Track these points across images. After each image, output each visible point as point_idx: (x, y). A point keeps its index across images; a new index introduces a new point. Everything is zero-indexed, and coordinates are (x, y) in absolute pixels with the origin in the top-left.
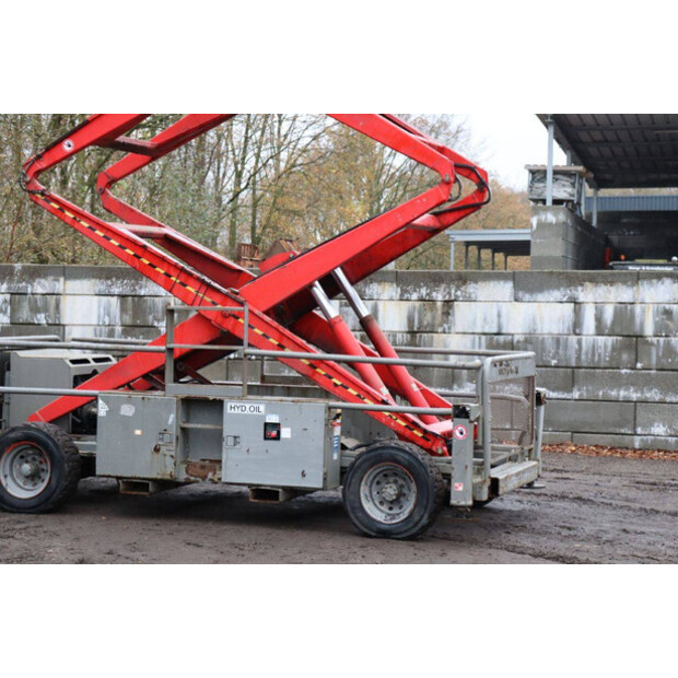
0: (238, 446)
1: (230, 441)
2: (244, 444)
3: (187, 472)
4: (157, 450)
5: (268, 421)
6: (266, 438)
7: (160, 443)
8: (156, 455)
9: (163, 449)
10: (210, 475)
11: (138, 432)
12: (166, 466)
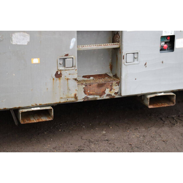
0: (136, 62)
1: (130, 58)
2: (142, 59)
3: (85, 92)
4: (58, 75)
5: (164, 35)
6: (162, 49)
7: (61, 68)
8: (58, 81)
9: (65, 74)
10: (107, 91)
11: (36, 61)
12: (69, 89)
